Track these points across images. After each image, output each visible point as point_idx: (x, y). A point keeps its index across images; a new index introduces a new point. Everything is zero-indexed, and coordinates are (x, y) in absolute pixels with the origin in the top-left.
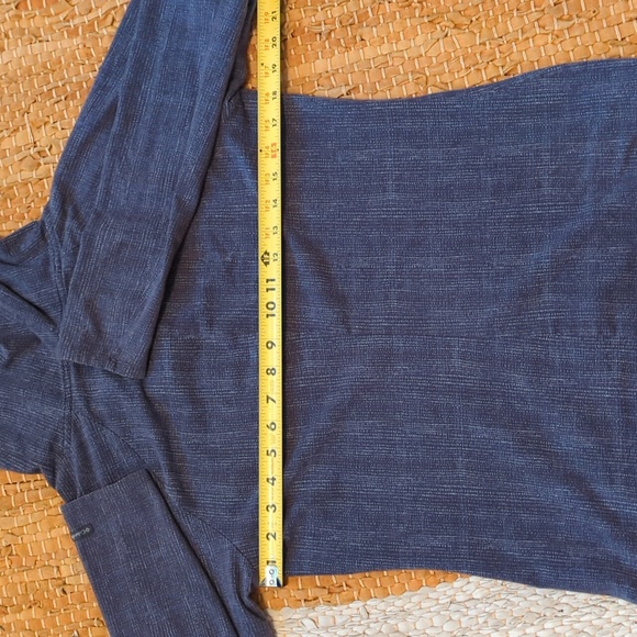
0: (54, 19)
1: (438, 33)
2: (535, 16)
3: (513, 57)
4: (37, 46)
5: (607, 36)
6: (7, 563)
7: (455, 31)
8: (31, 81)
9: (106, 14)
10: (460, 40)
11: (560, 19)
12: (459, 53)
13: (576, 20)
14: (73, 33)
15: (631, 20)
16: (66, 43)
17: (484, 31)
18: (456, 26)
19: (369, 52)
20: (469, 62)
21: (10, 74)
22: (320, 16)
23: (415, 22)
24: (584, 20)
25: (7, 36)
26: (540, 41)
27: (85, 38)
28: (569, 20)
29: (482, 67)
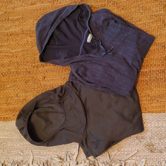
1: (119, 10)
2: (138, 9)
3: (133, 16)
4: (43, 4)
5: (151, 14)
7: (122, 10)
8: (41, 11)
10: (123, 12)
11: (143, 10)
13: (146, 10)
14: (50, 2)
16: (48, 4)
17: (128, 11)
18: (122, 9)
21: (37, 9)
22: (97, 4)
23: (115, 7)
24: (147, 10)
25: (37, 1)
26: (138, 14)
27: (52, 4)
28: (145, 10)
29: (126, 17)
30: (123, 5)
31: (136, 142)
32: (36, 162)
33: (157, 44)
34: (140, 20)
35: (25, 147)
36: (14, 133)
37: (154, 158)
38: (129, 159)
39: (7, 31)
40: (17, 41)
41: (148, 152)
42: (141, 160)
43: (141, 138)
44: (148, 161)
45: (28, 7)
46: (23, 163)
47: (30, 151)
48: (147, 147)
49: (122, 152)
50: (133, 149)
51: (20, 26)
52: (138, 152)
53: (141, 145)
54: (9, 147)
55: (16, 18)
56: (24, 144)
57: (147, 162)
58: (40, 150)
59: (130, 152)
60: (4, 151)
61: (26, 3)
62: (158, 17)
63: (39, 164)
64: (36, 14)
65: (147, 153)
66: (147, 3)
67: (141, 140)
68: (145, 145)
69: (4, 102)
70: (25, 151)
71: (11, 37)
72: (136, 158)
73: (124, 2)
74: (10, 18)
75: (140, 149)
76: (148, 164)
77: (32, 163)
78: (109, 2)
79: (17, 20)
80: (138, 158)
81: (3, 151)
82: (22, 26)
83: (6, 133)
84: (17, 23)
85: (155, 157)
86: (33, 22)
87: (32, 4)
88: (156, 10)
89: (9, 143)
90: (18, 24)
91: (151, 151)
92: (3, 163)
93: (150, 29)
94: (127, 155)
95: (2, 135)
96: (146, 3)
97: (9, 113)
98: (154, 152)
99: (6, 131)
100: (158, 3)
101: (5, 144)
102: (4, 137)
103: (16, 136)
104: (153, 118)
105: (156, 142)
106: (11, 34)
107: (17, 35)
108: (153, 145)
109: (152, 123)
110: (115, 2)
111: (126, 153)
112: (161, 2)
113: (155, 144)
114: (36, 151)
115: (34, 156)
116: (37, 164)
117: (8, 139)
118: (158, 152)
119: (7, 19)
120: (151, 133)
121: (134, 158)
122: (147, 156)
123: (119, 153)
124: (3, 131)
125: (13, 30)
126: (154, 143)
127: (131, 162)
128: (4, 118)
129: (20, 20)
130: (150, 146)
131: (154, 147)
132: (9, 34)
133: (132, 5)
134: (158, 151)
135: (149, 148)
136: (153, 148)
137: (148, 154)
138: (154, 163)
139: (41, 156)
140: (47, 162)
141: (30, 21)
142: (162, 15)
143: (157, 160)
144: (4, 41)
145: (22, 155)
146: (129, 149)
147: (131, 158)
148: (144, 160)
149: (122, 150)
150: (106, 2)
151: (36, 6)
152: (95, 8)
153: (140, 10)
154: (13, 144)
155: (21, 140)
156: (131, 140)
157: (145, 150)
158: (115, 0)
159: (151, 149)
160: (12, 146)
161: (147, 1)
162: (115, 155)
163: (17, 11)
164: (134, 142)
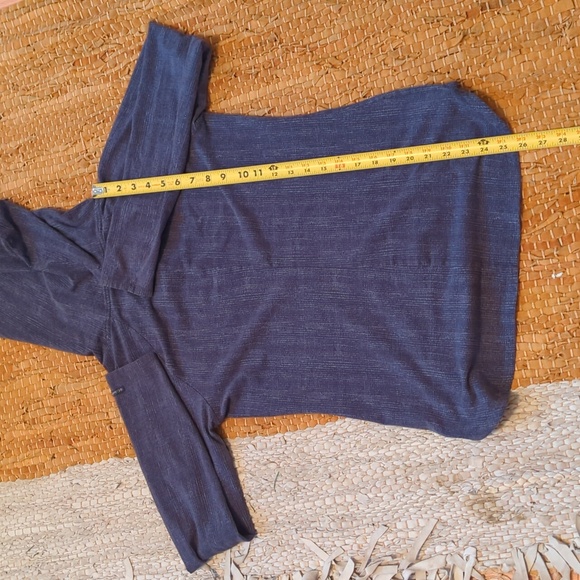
0: (95, 71)
1: (323, 72)
2: (382, 57)
3: (368, 85)
4: (86, 88)
5: (425, 69)
6: (78, 411)
7: (332, 69)
8: (83, 111)
9: (125, 67)
10: (336, 75)
11: (397, 59)
12: (335, 84)
13: (407, 59)
14: (106, 80)
15: (441, 58)
16: (102, 86)
17: (350, 69)
18: (333, 66)
19: (281, 85)
20: (342, 89)
21: (71, 107)
22: (251, 63)
23: (308, 64)
24: (411, 59)
25: (68, 83)
26: (384, 74)
27: (113, 83)
28: (403, 59)
29: (349, 92)
30: (335, 54)
31: (439, 495)
35: (102, 551)
36: (61, 511)
37: (500, 539)
41: (479, 522)
42: (462, 552)
43: (451, 480)
44: (484, 553)
45: (43, 105)
48: (476, 507)
49: (399, 534)
51: (29, 169)
53: (457, 505)
54: (55, 557)
55: (12, 145)
56: (99, 542)
57: (482, 556)
58: (147, 556)
60: (40, 573)
61: (34, 95)
64: (69, 123)
65: (479, 527)
66: (406, 36)
67: (454, 488)
68: (468, 503)
69: (17, 419)
70: (103, 566)
72: (444, 548)
73: (335, 42)
75: (454, 516)
76: (486, 563)
78: (287, 49)
79: (17, 153)
80: (452, 547)
81: (36, 573)
82: (36, 168)
83: (38, 517)
84: (18, 162)
85: (506, 538)
87: (55, 95)
88: (439, 51)
89: (53, 545)
90: (21, 165)
91: (491, 517)
95: (28, 524)
96: (403, 34)
97: (38, 450)
98: (499, 521)
99: (36, 509)
100: (443, 29)
101: (40, 551)
102: (35, 530)
103: (69, 522)
105: (502, 488)
108: (493, 499)
110: (305, 47)
111: (412, 535)
112: (452, 24)
113: (497, 495)
117: (47, 535)
118: (511, 520)
120: (481, 462)
121: (438, 548)
122: (480, 536)
123: (390, 536)
124: (27, 510)
125: (10, 185)
126: (494, 491)
128: (26, 469)
129: (25, 149)
130: (483, 502)
131: (498, 503)
133: (362, 47)
134: (513, 516)
135: (483, 511)
136: (493, 510)
137: (480, 530)
138: (502, 556)
139: (153, 574)
141: (55, 149)
142: (460, 67)
143: (512, 547)
146: (422, 522)
147: (430, 550)
148: (470, 551)
149: (400, 525)
150: (280, 50)
151: (66, 98)
152: (247, 76)
153: (388, 61)
154: (66, 547)
155: (87, 533)
156: (420, 493)
157: (471, 519)
158: (306, 42)
159: (488, 514)
160: (61, 554)
161: (406, 28)
162: (377, 547)
163: (12, 125)
164: (432, 497)
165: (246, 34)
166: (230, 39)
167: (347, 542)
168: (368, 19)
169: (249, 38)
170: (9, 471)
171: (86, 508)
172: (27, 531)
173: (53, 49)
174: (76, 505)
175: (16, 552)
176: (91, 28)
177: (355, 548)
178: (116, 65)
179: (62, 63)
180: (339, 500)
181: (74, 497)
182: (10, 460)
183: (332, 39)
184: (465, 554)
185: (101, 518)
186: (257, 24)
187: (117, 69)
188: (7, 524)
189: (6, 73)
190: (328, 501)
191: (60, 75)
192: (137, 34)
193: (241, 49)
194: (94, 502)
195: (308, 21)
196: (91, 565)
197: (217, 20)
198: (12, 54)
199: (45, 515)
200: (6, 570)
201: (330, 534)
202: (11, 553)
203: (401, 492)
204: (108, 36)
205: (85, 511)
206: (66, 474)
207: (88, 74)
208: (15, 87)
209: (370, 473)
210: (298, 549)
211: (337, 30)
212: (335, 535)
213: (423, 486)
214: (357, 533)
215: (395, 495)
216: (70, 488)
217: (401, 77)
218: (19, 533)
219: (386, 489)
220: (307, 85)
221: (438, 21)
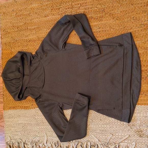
30: (118, 16)
31: (128, 128)
32: (49, 142)
33: (145, 48)
34: (131, 28)
35: (41, 130)
36: (32, 118)
37: (142, 141)
38: (122, 142)
39: (27, 38)
40: (34, 46)
41: (137, 136)
42: (132, 143)
43: (132, 125)
44: (138, 144)
45: (42, 19)
46: (40, 143)
47: (45, 133)
48: (137, 133)
49: (117, 137)
50: (125, 134)
51: (36, 34)
52: (129, 137)
53: (132, 131)
54: (29, 129)
55: (33, 27)
56: (41, 127)
58: (52, 132)
59: (123, 137)
60: (25, 133)
61: (40, 16)
62: (146, 26)
63: (51, 143)
64: (48, 24)
65: (137, 137)
66: (137, 14)
67: (132, 127)
68: (135, 131)
70: (41, 133)
71: (30, 43)
72: (128, 141)
74: (28, 28)
75: (131, 134)
76: (138, 147)
77: (46, 143)
78: (106, 13)
79: (34, 29)
80: (129, 141)
81: (24, 132)
82: (38, 34)
83: (26, 119)
85: (144, 141)
86: (46, 30)
87: (46, 17)
88: (145, 19)
89: (29, 126)
90: (35, 32)
91: (140, 136)
92: (24, 142)
93: (140, 36)
94: (121, 138)
95: (24, 120)
97: (29, 103)
98: (142, 137)
99: (26, 117)
101: (26, 127)
102: (25, 122)
103: (34, 121)
104: (142, 109)
105: (144, 129)
106: (29, 41)
107: (34, 42)
108: (142, 131)
109: (141, 113)
111: (120, 137)
113: (143, 131)
114: (49, 133)
115: (48, 138)
116: (50, 143)
117: (28, 124)
118: (145, 137)
119: (27, 28)
120: (140, 122)
121: (126, 141)
122: (137, 140)
123: (114, 137)
124: (24, 117)
125: (31, 37)
126: (142, 129)
127: (123, 145)
128: (25, 107)
129: (36, 29)
130: (139, 132)
131: (143, 133)
132: (28, 41)
133: (125, 16)
134: (146, 136)
135: (139, 134)
136: (141, 134)
138: (142, 146)
139: (53, 137)
140: (58, 142)
141: (44, 30)
143: (145, 144)
144: (24, 46)
145: (39, 137)
146: (123, 134)
147: (124, 141)
148: (134, 143)
149: (117, 134)
150: (104, 14)
151: (48, 18)
152: (95, 19)
153: (131, 20)
154: (32, 127)
155: (38, 125)
156: (123, 127)
157: (135, 135)
158: (111, 12)
159: (140, 135)
160: (31, 129)
161: (137, 13)
162: (111, 139)
163: (34, 22)
164: (126, 128)
165: (96, 8)
166: (92, 9)
167: (103, 136)
168: (127, 9)
169: (97, 9)
170: (21, 107)
171: (39, 119)
172: (23, 122)
173: (47, 5)
174: (36, 118)
175: (20, 127)
176: (57, 1)
177: (105, 138)
178: (62, 11)
179: (48, 9)
180: (102, 126)
181: (36, 116)
182: (21, 104)
183: (118, 13)
184: (133, 144)
185: (42, 121)
186: (99, 6)
187: (62, 12)
188: (18, 119)
189: (34, 9)
190: (100, 126)
191: (47, 12)
192: (69, 4)
193: (94, 12)
194: (41, 117)
195: (112, 7)
196: (38, 133)
197: (89, 4)
198: (36, 5)
199: (28, 119)
200: (16, 131)
201: (99, 134)
202: (18, 127)
203: (119, 126)
204: (61, 4)
205: (38, 119)
206: (35, 110)
207: (55, 12)
208: (36, 13)
209: (111, 120)
210: (90, 136)
211: (119, 11)
212: (100, 134)
213: (124, 125)
214: (106, 135)
215: (117, 127)
216: (35, 113)
217: (134, 24)
218: (21, 122)
219: (115, 125)
220: (110, 23)
221: (145, 12)
